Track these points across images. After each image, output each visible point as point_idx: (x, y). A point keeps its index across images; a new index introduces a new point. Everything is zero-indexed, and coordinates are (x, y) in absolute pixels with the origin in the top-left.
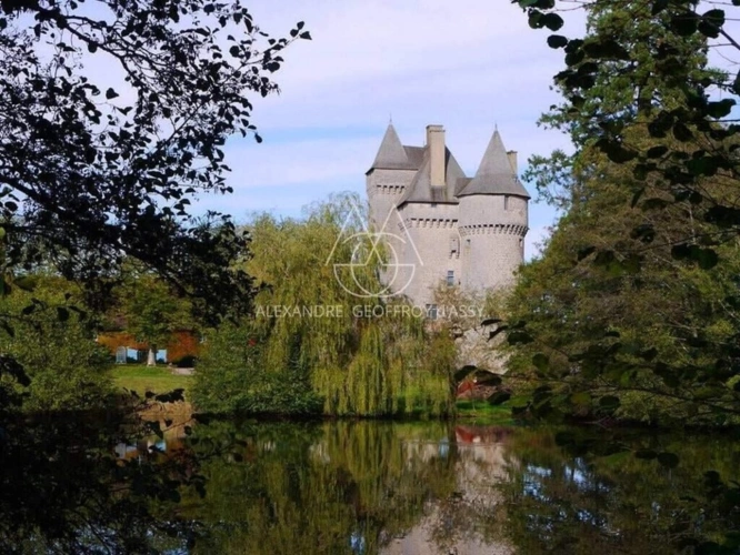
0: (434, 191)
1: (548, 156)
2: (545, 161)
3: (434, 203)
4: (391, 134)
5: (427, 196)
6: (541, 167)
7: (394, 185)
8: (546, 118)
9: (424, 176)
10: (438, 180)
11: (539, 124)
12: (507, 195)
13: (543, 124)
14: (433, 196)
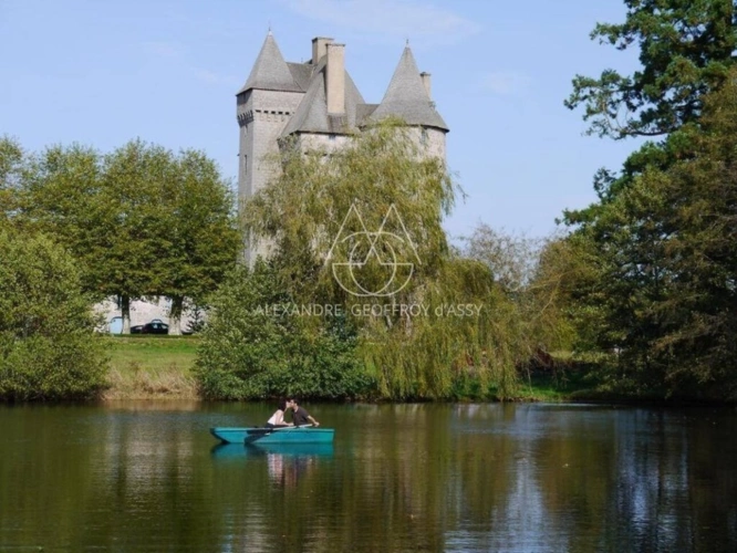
0: (331, 119)
1: (597, 78)
2: (590, 84)
3: (332, 135)
4: (271, 46)
5: (325, 126)
6: (586, 91)
7: (276, 110)
8: (602, 29)
9: (319, 101)
10: (336, 106)
11: (593, 36)
12: (426, 127)
13: (599, 37)
14: (331, 126)
